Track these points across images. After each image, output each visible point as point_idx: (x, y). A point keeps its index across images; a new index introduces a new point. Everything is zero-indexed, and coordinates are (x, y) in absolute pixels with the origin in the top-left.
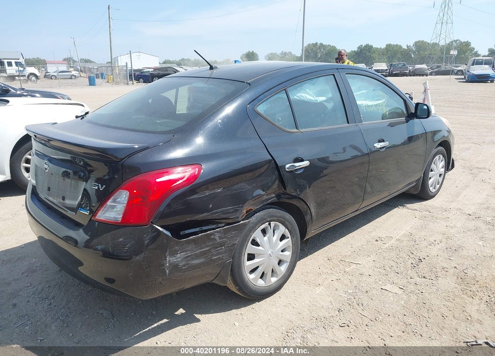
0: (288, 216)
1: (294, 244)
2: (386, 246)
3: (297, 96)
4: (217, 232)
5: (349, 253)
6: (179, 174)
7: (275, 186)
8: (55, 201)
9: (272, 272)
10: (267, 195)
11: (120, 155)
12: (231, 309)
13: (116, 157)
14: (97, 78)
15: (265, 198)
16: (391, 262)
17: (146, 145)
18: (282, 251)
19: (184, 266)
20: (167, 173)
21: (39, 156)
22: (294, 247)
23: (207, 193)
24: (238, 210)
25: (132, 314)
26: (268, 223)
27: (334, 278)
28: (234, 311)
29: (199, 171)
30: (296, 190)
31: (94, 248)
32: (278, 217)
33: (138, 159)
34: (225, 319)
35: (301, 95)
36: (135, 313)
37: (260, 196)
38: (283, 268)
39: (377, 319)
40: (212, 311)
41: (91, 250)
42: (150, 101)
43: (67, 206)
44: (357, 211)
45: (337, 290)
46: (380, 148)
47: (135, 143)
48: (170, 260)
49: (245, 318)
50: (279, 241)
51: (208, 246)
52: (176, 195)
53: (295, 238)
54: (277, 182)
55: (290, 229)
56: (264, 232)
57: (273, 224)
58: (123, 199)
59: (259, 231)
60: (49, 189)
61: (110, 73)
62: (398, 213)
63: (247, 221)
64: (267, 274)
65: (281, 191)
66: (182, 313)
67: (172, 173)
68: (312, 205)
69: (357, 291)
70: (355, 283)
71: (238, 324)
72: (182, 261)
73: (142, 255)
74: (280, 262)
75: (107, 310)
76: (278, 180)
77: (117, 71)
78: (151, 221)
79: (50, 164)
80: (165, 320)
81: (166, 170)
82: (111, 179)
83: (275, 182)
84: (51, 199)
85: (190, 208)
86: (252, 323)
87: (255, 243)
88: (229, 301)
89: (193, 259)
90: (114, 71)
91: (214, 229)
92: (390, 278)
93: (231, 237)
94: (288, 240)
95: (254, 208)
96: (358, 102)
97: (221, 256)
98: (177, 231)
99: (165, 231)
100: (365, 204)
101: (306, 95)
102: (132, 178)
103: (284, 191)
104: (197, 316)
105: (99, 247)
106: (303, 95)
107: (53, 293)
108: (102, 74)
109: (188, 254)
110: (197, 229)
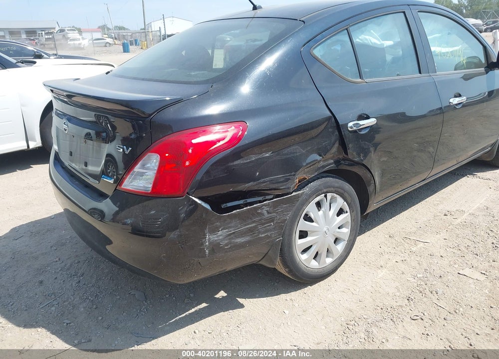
0: (348, 187)
1: (354, 220)
2: (459, 221)
3: (360, 39)
4: (265, 205)
5: (415, 229)
6: (219, 134)
7: (334, 150)
8: (77, 167)
9: (327, 251)
10: (324, 161)
11: (148, 111)
12: (280, 294)
13: (144, 113)
14: (131, 45)
15: (322, 164)
16: (466, 240)
17: (178, 97)
18: (339, 228)
19: (227, 245)
20: (205, 132)
21: (59, 116)
22: (353, 223)
23: (253, 158)
24: (289, 179)
25: (167, 296)
26: (324, 195)
27: (399, 259)
28: (283, 296)
29: (243, 131)
30: (359, 155)
31: (123, 221)
32: (337, 187)
33: (170, 114)
34: (272, 305)
35: (365, 38)
36: (170, 296)
37: (315, 162)
38: (340, 247)
39: (457, 311)
40: (257, 295)
41: (120, 225)
42: (183, 53)
43: (90, 172)
44: (424, 180)
45: (403, 273)
46: (456, 105)
47: (166, 95)
48: (210, 238)
49: (297, 305)
50: (336, 216)
51: (254, 222)
52: (216, 160)
53: (355, 212)
54: (337, 145)
55: (349, 202)
56: (319, 205)
57: (329, 195)
58: (153, 164)
59: (312, 205)
60: (71, 154)
61: (143, 39)
62: (467, 182)
63: (300, 192)
64: (321, 254)
65: (341, 157)
66: (223, 297)
67: (211, 133)
68: (376, 173)
69: (428, 275)
70: (425, 266)
71: (288, 311)
72: (224, 239)
73: (177, 232)
74: (336, 241)
75: (140, 291)
76: (338, 142)
77: (151, 37)
78: (187, 191)
79: (70, 124)
80: (204, 305)
81: (204, 129)
82: (139, 138)
83: (334, 144)
84: (73, 165)
85: (233, 176)
86: (304, 311)
87: (308, 218)
88: (276, 284)
89: (237, 237)
90: (147, 37)
91: (260, 202)
92: (468, 261)
93: (282, 211)
94: (346, 214)
95: (308, 177)
96: (433, 49)
97: (269, 234)
98: (218, 204)
99: (204, 204)
100: (435, 171)
101: (371, 38)
102: (164, 138)
103: (345, 156)
104: (241, 300)
105: (129, 221)
106: (367, 37)
107: (82, 270)
108: (136, 41)
109: (231, 231)
110: (241, 202)
